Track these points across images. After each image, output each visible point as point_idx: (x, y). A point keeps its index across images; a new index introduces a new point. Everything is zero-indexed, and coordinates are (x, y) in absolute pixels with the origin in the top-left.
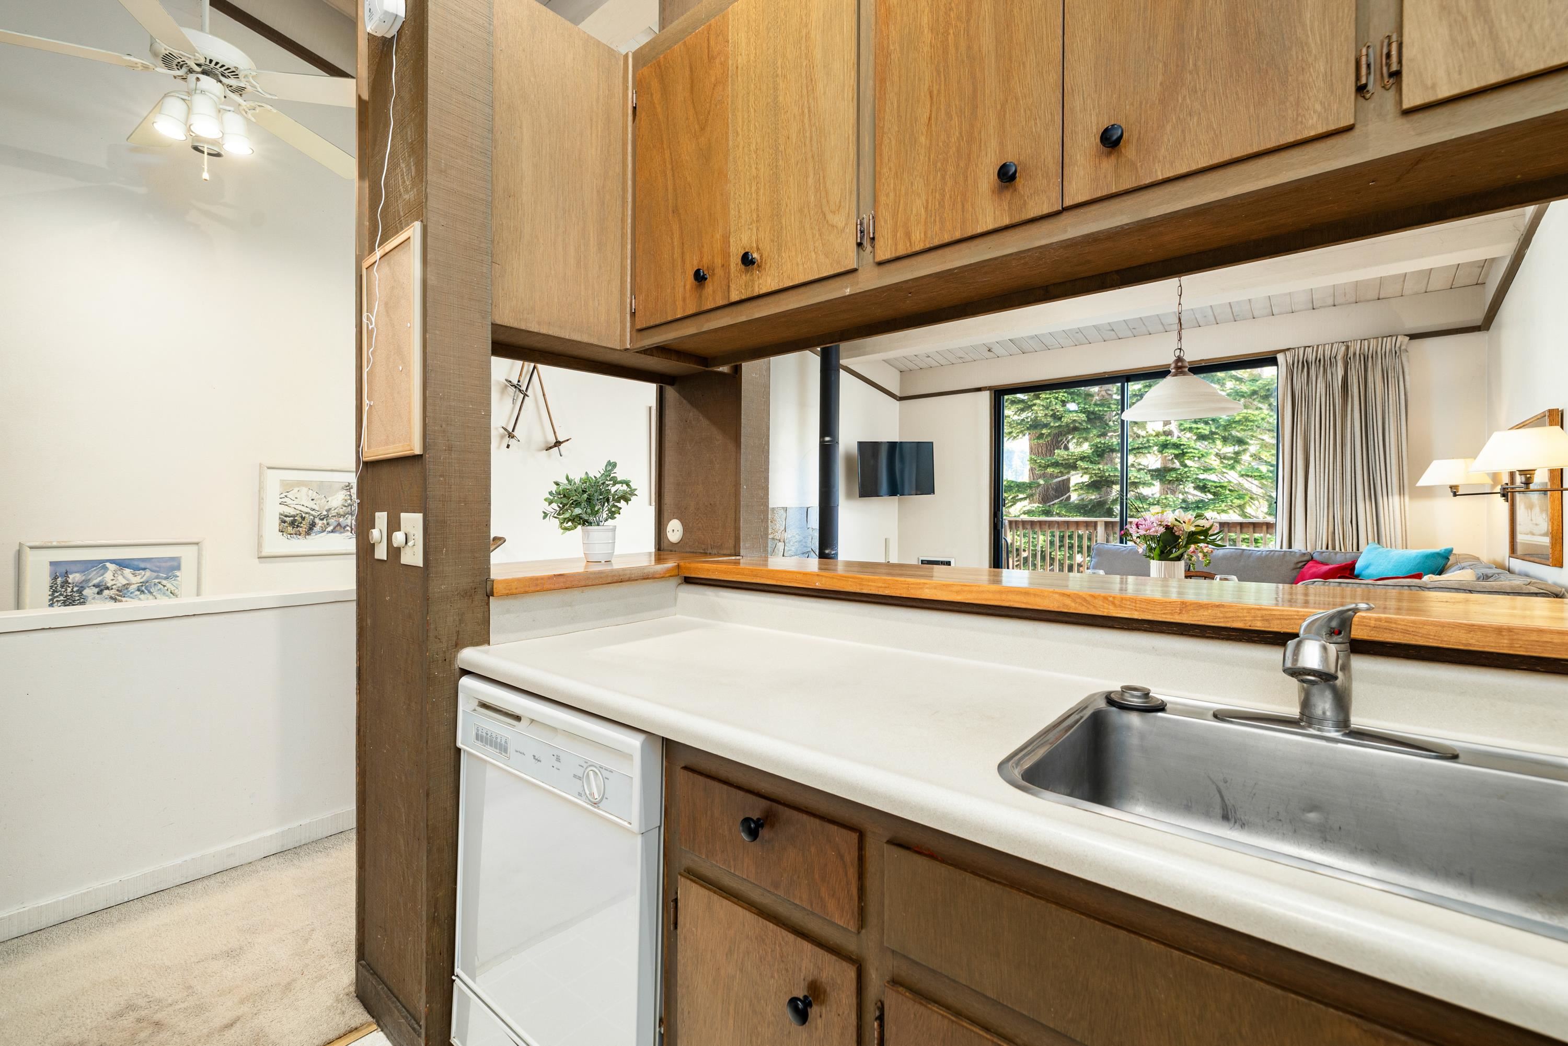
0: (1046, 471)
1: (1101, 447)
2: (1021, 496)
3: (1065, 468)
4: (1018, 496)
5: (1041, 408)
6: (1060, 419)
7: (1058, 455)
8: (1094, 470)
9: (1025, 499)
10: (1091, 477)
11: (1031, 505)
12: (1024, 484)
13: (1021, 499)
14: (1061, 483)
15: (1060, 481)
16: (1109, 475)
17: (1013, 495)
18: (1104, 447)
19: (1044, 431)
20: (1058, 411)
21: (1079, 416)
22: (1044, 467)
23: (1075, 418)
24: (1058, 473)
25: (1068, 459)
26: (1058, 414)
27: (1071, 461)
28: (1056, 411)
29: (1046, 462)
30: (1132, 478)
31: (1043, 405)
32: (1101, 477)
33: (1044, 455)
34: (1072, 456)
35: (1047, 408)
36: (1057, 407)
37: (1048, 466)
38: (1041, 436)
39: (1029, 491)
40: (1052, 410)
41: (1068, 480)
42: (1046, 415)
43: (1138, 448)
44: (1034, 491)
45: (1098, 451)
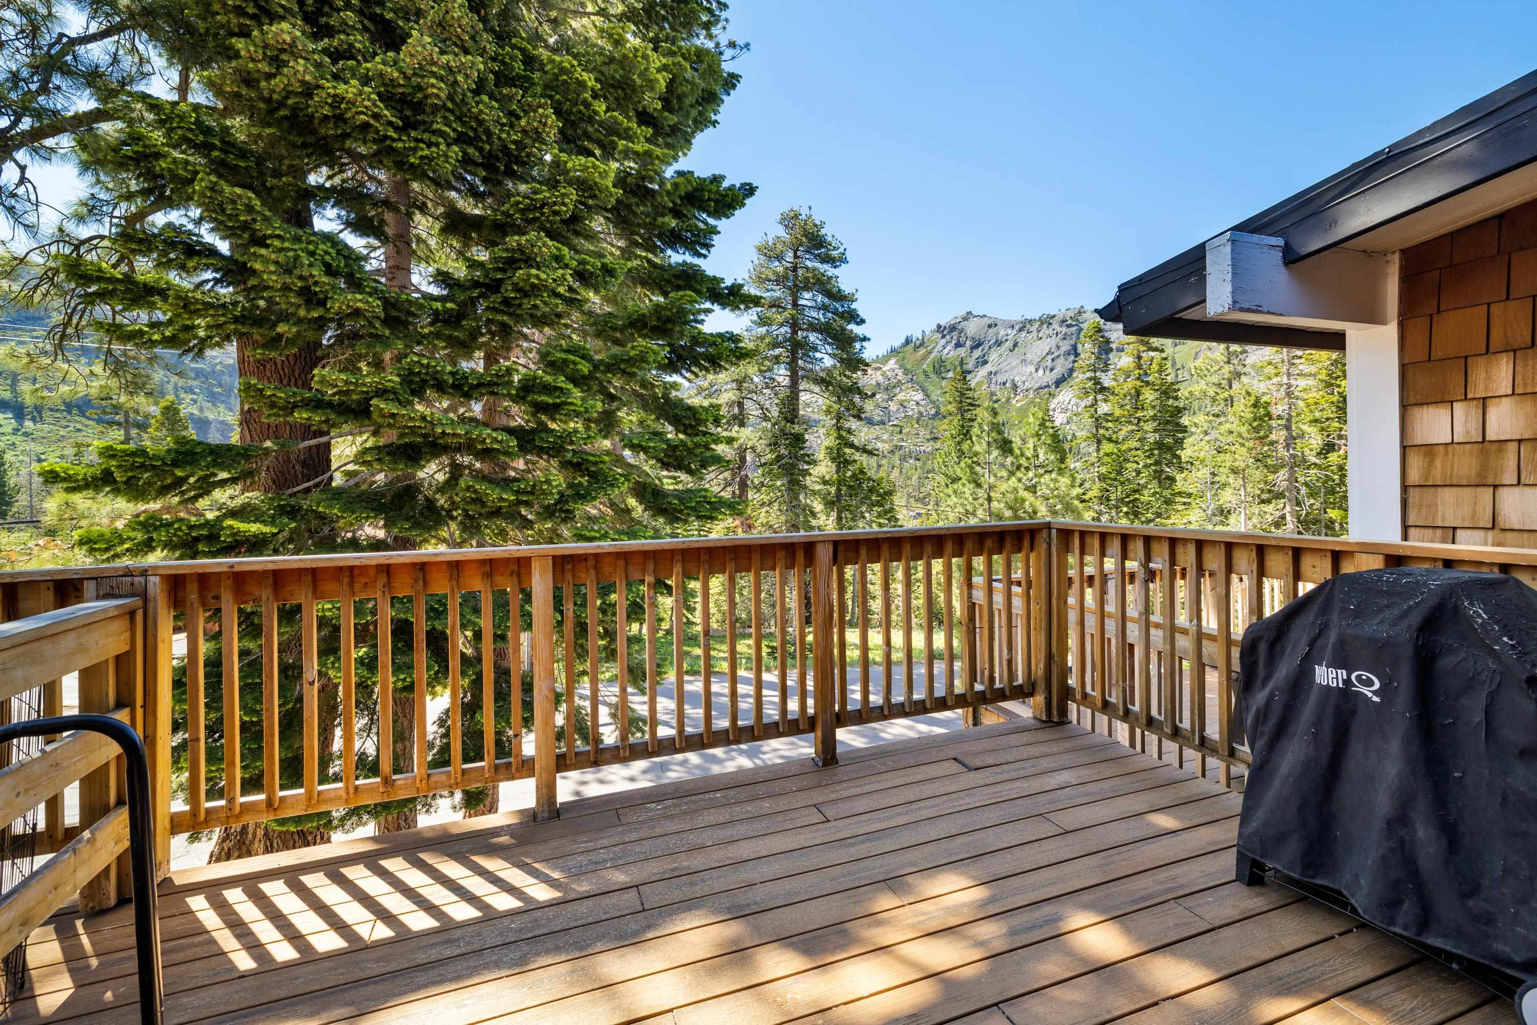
0: (290, 419)
1: (420, 372)
2: (224, 475)
3: (340, 414)
4: (215, 475)
5: (272, 268)
6: (322, 303)
7: (322, 381)
8: (411, 419)
9: (233, 481)
10: (402, 436)
11: (247, 494)
12: (229, 448)
13: (223, 483)
14: (314, 451)
15: (310, 447)
16: (443, 432)
17: (201, 473)
18: (427, 373)
19: (282, 328)
20: (316, 283)
21: (368, 302)
22: (284, 408)
23: (359, 305)
24: (321, 422)
25: (347, 393)
26: (317, 289)
27: (354, 397)
28: (311, 281)
29: (288, 396)
30: (488, 441)
31: (277, 263)
32: (425, 436)
33: (284, 381)
34: (356, 384)
35: (289, 272)
36: (315, 273)
37: (295, 406)
38: (275, 341)
39: (244, 465)
40: (301, 277)
41: (327, 447)
42: (286, 288)
43: (489, 384)
44: (254, 466)
45: (412, 382)
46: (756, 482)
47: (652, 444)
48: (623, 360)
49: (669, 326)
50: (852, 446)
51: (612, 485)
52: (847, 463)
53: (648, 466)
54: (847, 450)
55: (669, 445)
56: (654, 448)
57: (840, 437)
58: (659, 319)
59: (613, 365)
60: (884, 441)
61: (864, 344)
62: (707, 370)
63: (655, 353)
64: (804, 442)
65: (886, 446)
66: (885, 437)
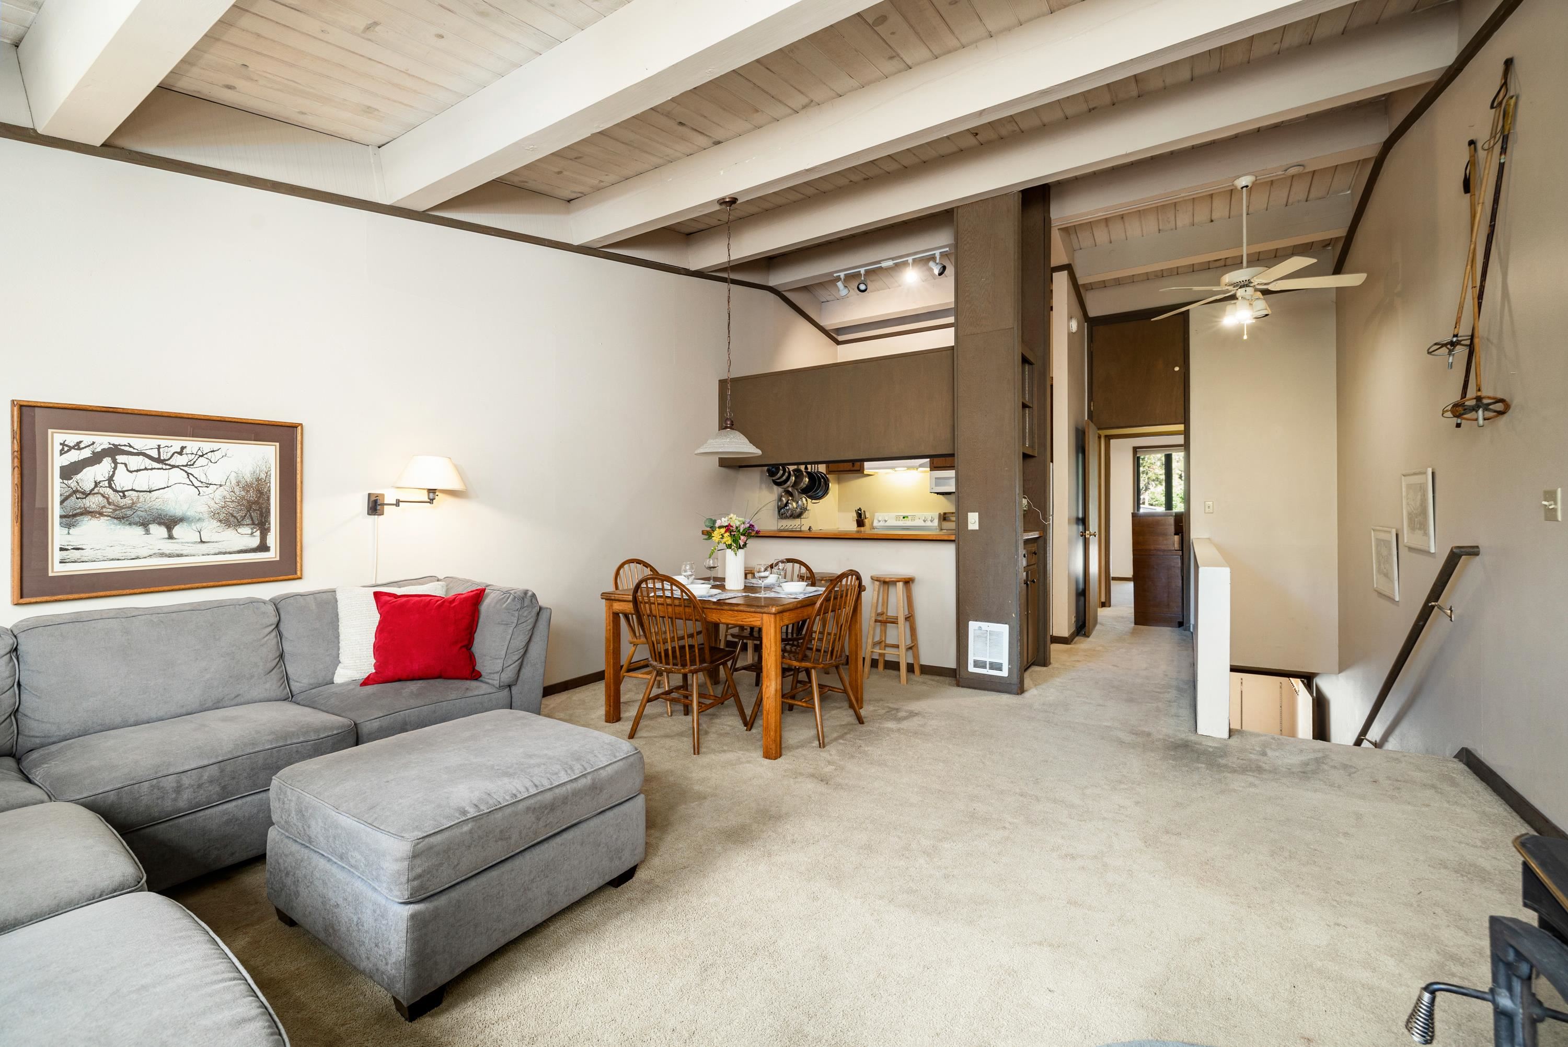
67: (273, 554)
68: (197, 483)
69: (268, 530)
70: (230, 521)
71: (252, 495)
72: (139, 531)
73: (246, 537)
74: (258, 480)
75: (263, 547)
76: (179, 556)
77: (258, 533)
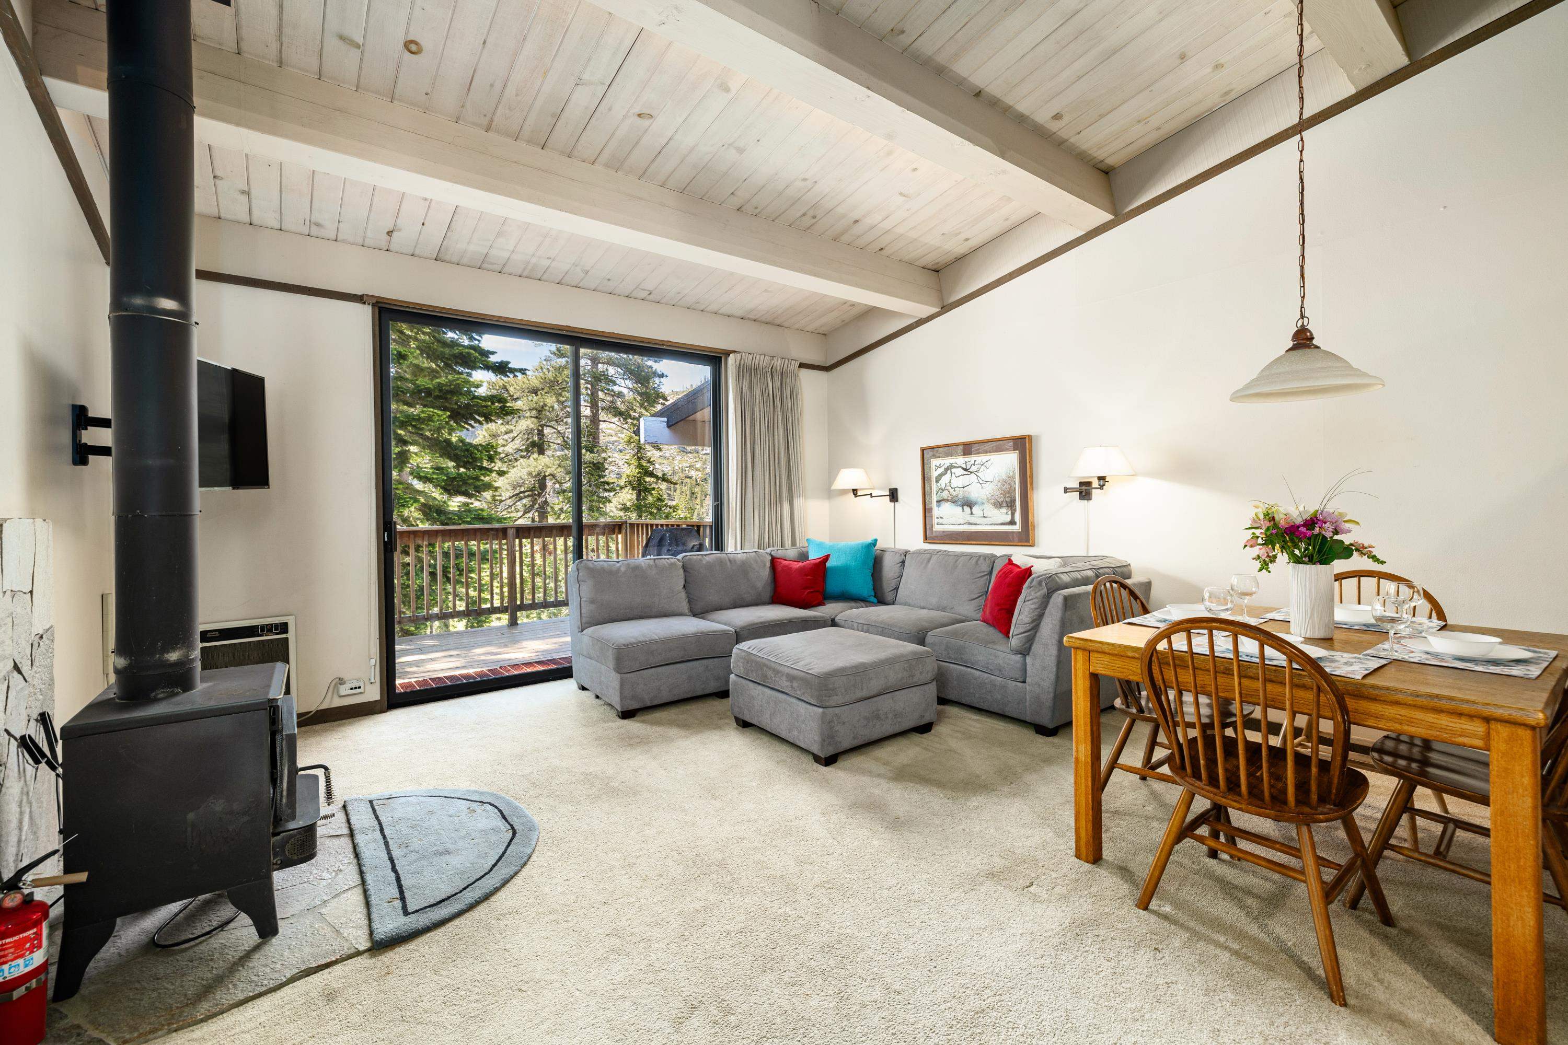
46: (557, 508)
47: (435, 476)
48: (414, 419)
49: (449, 396)
50: (652, 474)
51: (404, 506)
52: (648, 490)
53: (437, 494)
54: (648, 479)
55: (448, 478)
56: (437, 479)
57: (640, 466)
58: (440, 391)
59: (406, 422)
60: (697, 470)
61: (662, 380)
62: (480, 423)
63: (439, 416)
64: (604, 471)
65: (700, 474)
66: (698, 465)
67: (1017, 528)
68: (981, 482)
69: (1015, 510)
70: (998, 505)
71: (1006, 486)
72: (960, 509)
73: (1003, 515)
74: (1009, 477)
75: (1012, 522)
76: (976, 524)
77: (1010, 512)
